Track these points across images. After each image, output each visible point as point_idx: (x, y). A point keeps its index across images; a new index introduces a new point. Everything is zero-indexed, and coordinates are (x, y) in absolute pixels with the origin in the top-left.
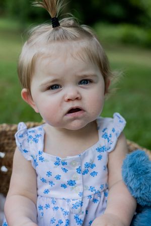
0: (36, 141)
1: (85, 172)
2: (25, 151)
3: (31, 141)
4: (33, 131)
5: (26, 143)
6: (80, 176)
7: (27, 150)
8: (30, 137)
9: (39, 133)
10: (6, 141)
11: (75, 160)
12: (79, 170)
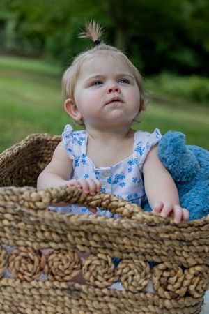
0: (80, 144)
1: (115, 182)
2: (70, 150)
3: (75, 142)
4: (78, 134)
5: (71, 143)
6: (109, 185)
7: (71, 149)
8: (75, 139)
9: (83, 136)
10: (46, 151)
11: (107, 172)
12: (109, 180)
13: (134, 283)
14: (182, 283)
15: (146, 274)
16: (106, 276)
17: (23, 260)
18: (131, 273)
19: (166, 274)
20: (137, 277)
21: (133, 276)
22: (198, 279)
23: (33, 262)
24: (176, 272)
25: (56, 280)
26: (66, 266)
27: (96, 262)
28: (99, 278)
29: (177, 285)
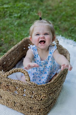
13: (28, 96)
14: (40, 98)
15: (31, 94)
16: (21, 93)
17: (4, 86)
18: (27, 93)
19: (36, 95)
20: (29, 94)
21: (28, 94)
22: (44, 97)
23: (6, 87)
24: (38, 95)
25: (11, 91)
26: (13, 89)
27: (19, 90)
28: (20, 93)
29: (39, 98)
